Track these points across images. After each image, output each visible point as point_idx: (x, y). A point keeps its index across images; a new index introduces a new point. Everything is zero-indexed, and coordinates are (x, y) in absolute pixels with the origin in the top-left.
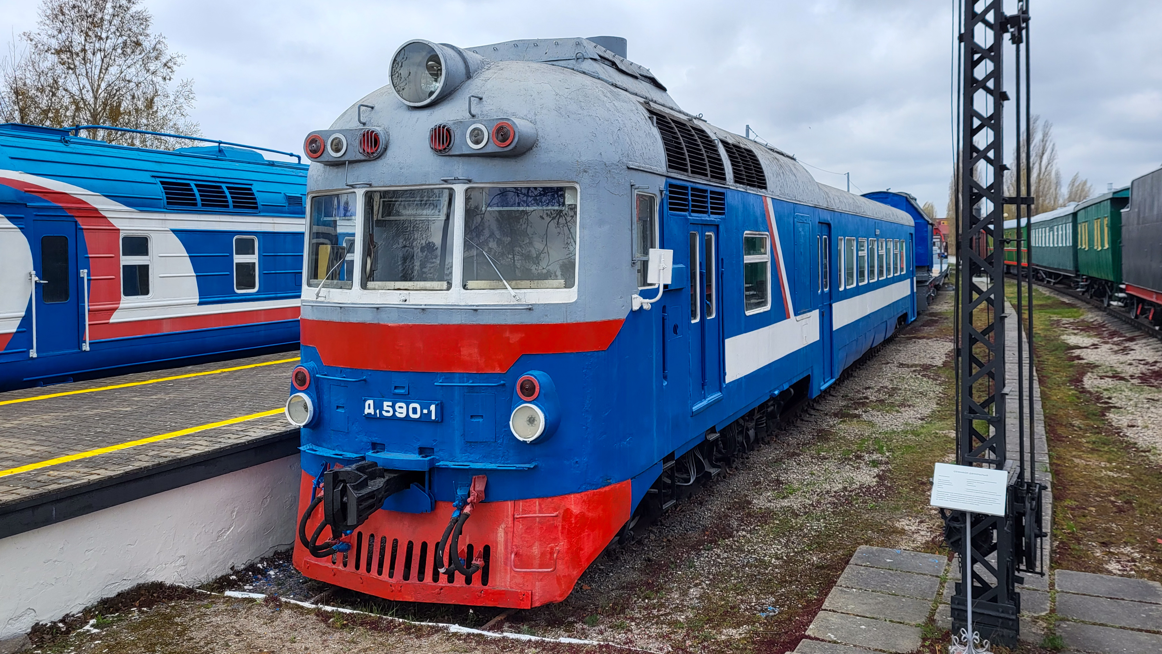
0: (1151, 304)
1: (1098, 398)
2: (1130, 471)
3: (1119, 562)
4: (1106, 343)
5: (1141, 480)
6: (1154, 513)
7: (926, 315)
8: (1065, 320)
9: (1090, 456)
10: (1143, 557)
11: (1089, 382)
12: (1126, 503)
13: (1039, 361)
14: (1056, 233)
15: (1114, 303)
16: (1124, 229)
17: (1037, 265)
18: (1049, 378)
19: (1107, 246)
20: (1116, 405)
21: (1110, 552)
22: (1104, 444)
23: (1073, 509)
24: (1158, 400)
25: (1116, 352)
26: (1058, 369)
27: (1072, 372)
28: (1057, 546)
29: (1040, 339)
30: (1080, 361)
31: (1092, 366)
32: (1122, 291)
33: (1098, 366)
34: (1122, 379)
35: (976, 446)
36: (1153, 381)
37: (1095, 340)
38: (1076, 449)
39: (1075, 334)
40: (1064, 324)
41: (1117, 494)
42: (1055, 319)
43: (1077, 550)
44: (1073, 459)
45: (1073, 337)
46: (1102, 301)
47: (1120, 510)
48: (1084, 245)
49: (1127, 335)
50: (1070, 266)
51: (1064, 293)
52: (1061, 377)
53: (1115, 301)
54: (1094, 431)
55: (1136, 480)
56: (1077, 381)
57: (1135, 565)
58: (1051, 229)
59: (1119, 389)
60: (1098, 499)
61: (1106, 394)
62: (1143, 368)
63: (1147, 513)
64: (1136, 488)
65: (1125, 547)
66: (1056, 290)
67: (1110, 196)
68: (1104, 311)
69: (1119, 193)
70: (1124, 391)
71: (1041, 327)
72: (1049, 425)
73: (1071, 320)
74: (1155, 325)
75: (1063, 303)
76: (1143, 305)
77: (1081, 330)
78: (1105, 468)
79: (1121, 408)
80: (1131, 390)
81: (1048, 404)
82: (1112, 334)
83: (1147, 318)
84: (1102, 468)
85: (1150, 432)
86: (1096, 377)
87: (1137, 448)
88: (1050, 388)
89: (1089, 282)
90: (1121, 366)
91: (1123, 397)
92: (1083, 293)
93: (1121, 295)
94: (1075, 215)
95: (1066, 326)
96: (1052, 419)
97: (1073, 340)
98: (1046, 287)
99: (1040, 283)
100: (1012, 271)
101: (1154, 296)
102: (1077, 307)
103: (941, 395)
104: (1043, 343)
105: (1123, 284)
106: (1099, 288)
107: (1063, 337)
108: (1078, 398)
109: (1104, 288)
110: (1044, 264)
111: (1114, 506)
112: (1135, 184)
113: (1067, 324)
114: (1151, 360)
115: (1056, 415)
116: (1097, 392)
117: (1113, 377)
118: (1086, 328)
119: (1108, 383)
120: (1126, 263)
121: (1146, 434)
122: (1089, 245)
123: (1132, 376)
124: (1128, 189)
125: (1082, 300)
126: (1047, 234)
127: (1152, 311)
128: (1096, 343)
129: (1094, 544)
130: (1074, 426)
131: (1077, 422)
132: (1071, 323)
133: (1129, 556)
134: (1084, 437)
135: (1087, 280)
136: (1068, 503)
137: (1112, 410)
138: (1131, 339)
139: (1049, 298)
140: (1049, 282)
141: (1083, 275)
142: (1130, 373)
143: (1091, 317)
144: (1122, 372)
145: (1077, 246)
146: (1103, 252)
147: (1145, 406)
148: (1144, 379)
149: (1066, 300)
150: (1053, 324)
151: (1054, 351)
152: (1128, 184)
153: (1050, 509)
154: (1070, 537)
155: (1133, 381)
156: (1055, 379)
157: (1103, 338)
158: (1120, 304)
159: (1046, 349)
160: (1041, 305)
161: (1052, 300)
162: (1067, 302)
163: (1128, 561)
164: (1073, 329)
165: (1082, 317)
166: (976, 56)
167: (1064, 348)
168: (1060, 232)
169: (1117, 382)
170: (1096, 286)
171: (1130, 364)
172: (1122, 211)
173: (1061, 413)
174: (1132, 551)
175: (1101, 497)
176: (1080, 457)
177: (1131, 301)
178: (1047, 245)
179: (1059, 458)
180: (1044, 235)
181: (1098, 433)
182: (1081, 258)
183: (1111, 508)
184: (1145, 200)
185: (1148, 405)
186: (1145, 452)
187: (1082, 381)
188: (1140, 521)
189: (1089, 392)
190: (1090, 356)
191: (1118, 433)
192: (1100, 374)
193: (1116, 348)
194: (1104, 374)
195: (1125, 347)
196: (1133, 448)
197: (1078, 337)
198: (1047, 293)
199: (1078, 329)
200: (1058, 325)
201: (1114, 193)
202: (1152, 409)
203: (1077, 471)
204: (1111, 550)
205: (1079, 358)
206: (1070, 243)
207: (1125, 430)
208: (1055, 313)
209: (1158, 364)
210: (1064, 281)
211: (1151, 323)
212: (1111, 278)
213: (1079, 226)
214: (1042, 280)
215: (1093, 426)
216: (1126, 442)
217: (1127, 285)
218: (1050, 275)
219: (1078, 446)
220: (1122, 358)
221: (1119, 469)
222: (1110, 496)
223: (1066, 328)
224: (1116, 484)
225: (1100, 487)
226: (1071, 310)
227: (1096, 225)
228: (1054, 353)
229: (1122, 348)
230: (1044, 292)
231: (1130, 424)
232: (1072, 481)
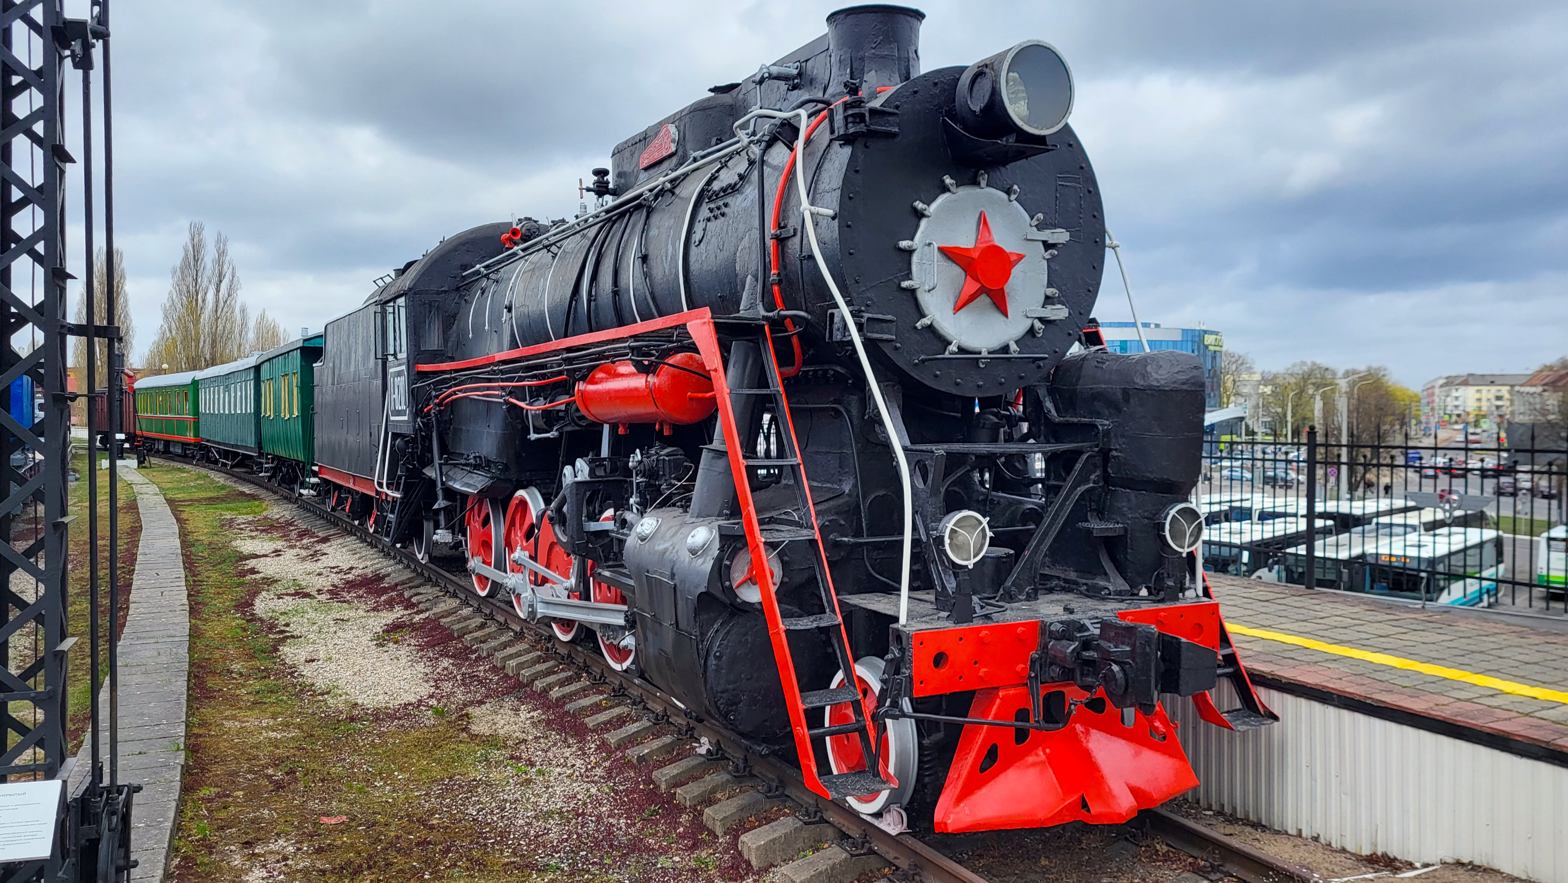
0: (349, 491)
1: (272, 627)
2: (299, 727)
3: (264, 866)
4: (292, 547)
5: (312, 736)
6: (323, 780)
7: (23, 521)
8: (241, 519)
9: (249, 713)
10: (299, 849)
11: (263, 605)
12: (287, 774)
13: (194, 581)
14: (233, 395)
15: (305, 492)
16: (316, 390)
17: (208, 441)
18: (205, 604)
19: (296, 414)
20: (295, 633)
21: (254, 854)
22: (271, 692)
23: (210, 800)
24: (348, 620)
25: (304, 559)
26: (220, 591)
27: (240, 593)
28: (177, 867)
29: (201, 548)
30: (254, 576)
31: (270, 582)
32: (315, 474)
33: (276, 581)
34: (307, 595)
35: (73, 728)
36: (345, 594)
37: (279, 544)
38: (232, 706)
39: (252, 538)
40: (238, 525)
41: (277, 762)
42: (229, 517)
43: (206, 865)
44: (224, 722)
45: (249, 542)
46: (293, 490)
47: (279, 786)
48: (268, 411)
49: (320, 534)
50: (251, 442)
51: (244, 480)
52: (225, 601)
53: (305, 488)
54: (259, 675)
55: (305, 738)
56: (245, 605)
57: (286, 865)
58: (227, 388)
59: (300, 610)
60: (249, 776)
61: (282, 620)
62: (335, 579)
63: (314, 781)
64: (304, 749)
65: (276, 841)
66: (233, 476)
67: (300, 345)
68: (294, 503)
69: (312, 341)
70: (308, 613)
71: (206, 530)
72: (196, 677)
73: (250, 518)
74: (353, 520)
75: (242, 494)
76: (339, 493)
77: (262, 531)
78: (267, 728)
79: (301, 637)
80: (316, 610)
81: (200, 645)
82: (302, 535)
83: (343, 509)
84: (263, 728)
85: (333, 666)
86: (272, 596)
87: (314, 691)
88: (206, 619)
89: (276, 462)
90: (308, 578)
91: (306, 620)
92: (270, 478)
93: (314, 480)
94: (257, 368)
95: (242, 526)
96: (202, 667)
97: (247, 546)
98: (220, 471)
99: (212, 466)
100: (171, 449)
101: (352, 481)
102: (260, 499)
103: (26, 651)
104: (205, 554)
105: (317, 465)
106: (288, 471)
107: (234, 543)
108: (245, 630)
109: (294, 471)
110: (218, 439)
111: (270, 783)
112: (330, 328)
113: (244, 523)
114: (345, 567)
115: (210, 659)
116: (271, 618)
117: (296, 594)
118: (269, 527)
119: (289, 603)
120: (320, 437)
121: (328, 669)
122: (275, 412)
123: (319, 591)
124: (322, 336)
125: (267, 489)
126: (222, 396)
127: (350, 500)
128: (279, 548)
129: (233, 848)
130: (232, 672)
131: (236, 667)
132: (249, 523)
133: (279, 854)
134: (243, 686)
135: (273, 460)
136: (205, 792)
137: (288, 641)
138: (325, 540)
139: (223, 488)
140: (224, 465)
141: (268, 454)
142: (318, 587)
143: (279, 511)
144: (307, 587)
145: (260, 414)
146: (292, 421)
147: (331, 630)
148: (334, 593)
149: (246, 489)
150: (223, 525)
151: (219, 564)
152: (321, 330)
153: (174, 809)
154: (198, 846)
155: (319, 597)
156: (215, 605)
157: (289, 540)
158: (312, 492)
159: (208, 563)
160: (210, 498)
161: (228, 490)
162: (248, 492)
163: (278, 861)
164: (251, 531)
165: (265, 513)
166: (16, 80)
167: (233, 560)
168: (239, 394)
169: (300, 601)
170: (284, 470)
171: (319, 574)
172: (314, 365)
173: (218, 656)
174: (286, 844)
175: (255, 773)
176: (234, 718)
177: (326, 488)
178: (222, 412)
179: (203, 724)
180: (216, 396)
181: (265, 677)
182: (266, 430)
183: (266, 786)
184: (341, 352)
185: (334, 629)
186: (322, 694)
187: (253, 605)
188: (303, 797)
189: (261, 620)
190: (268, 567)
191: (292, 674)
192: (278, 593)
193: (304, 553)
194: (284, 591)
195: (316, 551)
196: (308, 691)
197: (256, 542)
198: (222, 481)
199: (257, 530)
200: (230, 527)
201: (305, 340)
202: (340, 633)
203: (225, 740)
204: (257, 851)
205: (253, 571)
206: (251, 409)
207: (302, 667)
208: (228, 509)
209: (353, 571)
210: (246, 462)
211: (348, 516)
212: (301, 458)
213: (263, 385)
214: (216, 462)
215: (259, 668)
216: (300, 685)
217: (320, 467)
218: (226, 454)
219: (233, 701)
220: (309, 566)
221: (287, 725)
222: (267, 768)
223: (241, 529)
224: (278, 748)
225: (256, 757)
226: (250, 504)
227: (283, 385)
228: (220, 566)
229: (311, 553)
230: (217, 480)
231: (309, 658)
232: (215, 757)
